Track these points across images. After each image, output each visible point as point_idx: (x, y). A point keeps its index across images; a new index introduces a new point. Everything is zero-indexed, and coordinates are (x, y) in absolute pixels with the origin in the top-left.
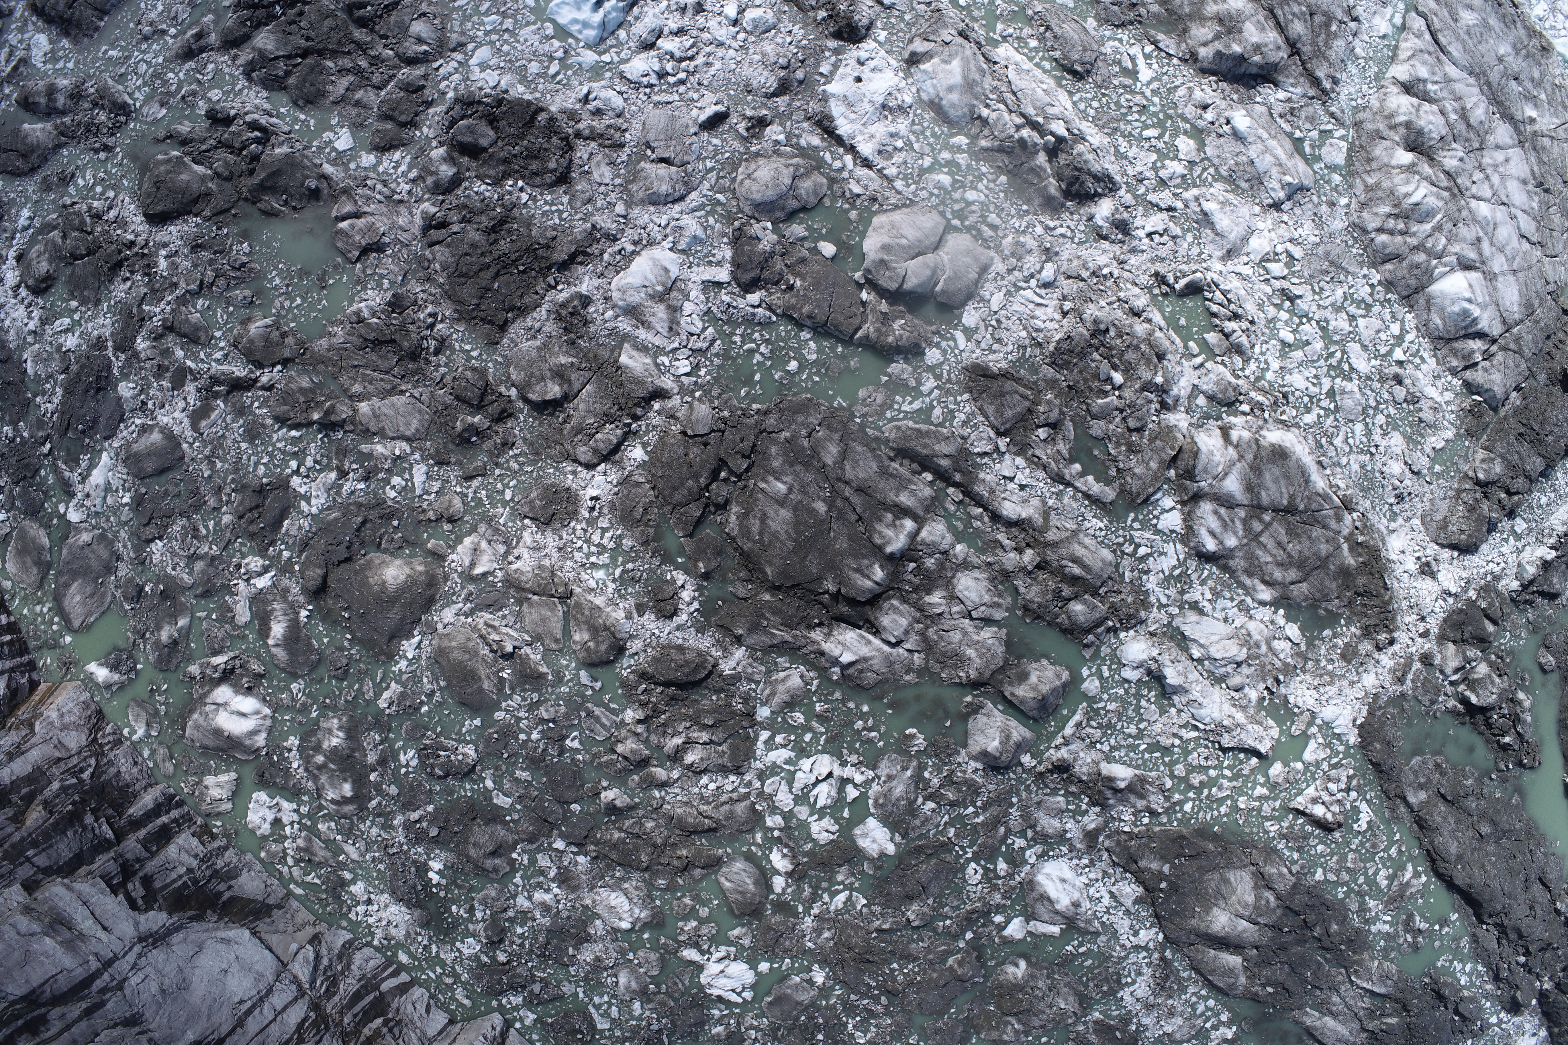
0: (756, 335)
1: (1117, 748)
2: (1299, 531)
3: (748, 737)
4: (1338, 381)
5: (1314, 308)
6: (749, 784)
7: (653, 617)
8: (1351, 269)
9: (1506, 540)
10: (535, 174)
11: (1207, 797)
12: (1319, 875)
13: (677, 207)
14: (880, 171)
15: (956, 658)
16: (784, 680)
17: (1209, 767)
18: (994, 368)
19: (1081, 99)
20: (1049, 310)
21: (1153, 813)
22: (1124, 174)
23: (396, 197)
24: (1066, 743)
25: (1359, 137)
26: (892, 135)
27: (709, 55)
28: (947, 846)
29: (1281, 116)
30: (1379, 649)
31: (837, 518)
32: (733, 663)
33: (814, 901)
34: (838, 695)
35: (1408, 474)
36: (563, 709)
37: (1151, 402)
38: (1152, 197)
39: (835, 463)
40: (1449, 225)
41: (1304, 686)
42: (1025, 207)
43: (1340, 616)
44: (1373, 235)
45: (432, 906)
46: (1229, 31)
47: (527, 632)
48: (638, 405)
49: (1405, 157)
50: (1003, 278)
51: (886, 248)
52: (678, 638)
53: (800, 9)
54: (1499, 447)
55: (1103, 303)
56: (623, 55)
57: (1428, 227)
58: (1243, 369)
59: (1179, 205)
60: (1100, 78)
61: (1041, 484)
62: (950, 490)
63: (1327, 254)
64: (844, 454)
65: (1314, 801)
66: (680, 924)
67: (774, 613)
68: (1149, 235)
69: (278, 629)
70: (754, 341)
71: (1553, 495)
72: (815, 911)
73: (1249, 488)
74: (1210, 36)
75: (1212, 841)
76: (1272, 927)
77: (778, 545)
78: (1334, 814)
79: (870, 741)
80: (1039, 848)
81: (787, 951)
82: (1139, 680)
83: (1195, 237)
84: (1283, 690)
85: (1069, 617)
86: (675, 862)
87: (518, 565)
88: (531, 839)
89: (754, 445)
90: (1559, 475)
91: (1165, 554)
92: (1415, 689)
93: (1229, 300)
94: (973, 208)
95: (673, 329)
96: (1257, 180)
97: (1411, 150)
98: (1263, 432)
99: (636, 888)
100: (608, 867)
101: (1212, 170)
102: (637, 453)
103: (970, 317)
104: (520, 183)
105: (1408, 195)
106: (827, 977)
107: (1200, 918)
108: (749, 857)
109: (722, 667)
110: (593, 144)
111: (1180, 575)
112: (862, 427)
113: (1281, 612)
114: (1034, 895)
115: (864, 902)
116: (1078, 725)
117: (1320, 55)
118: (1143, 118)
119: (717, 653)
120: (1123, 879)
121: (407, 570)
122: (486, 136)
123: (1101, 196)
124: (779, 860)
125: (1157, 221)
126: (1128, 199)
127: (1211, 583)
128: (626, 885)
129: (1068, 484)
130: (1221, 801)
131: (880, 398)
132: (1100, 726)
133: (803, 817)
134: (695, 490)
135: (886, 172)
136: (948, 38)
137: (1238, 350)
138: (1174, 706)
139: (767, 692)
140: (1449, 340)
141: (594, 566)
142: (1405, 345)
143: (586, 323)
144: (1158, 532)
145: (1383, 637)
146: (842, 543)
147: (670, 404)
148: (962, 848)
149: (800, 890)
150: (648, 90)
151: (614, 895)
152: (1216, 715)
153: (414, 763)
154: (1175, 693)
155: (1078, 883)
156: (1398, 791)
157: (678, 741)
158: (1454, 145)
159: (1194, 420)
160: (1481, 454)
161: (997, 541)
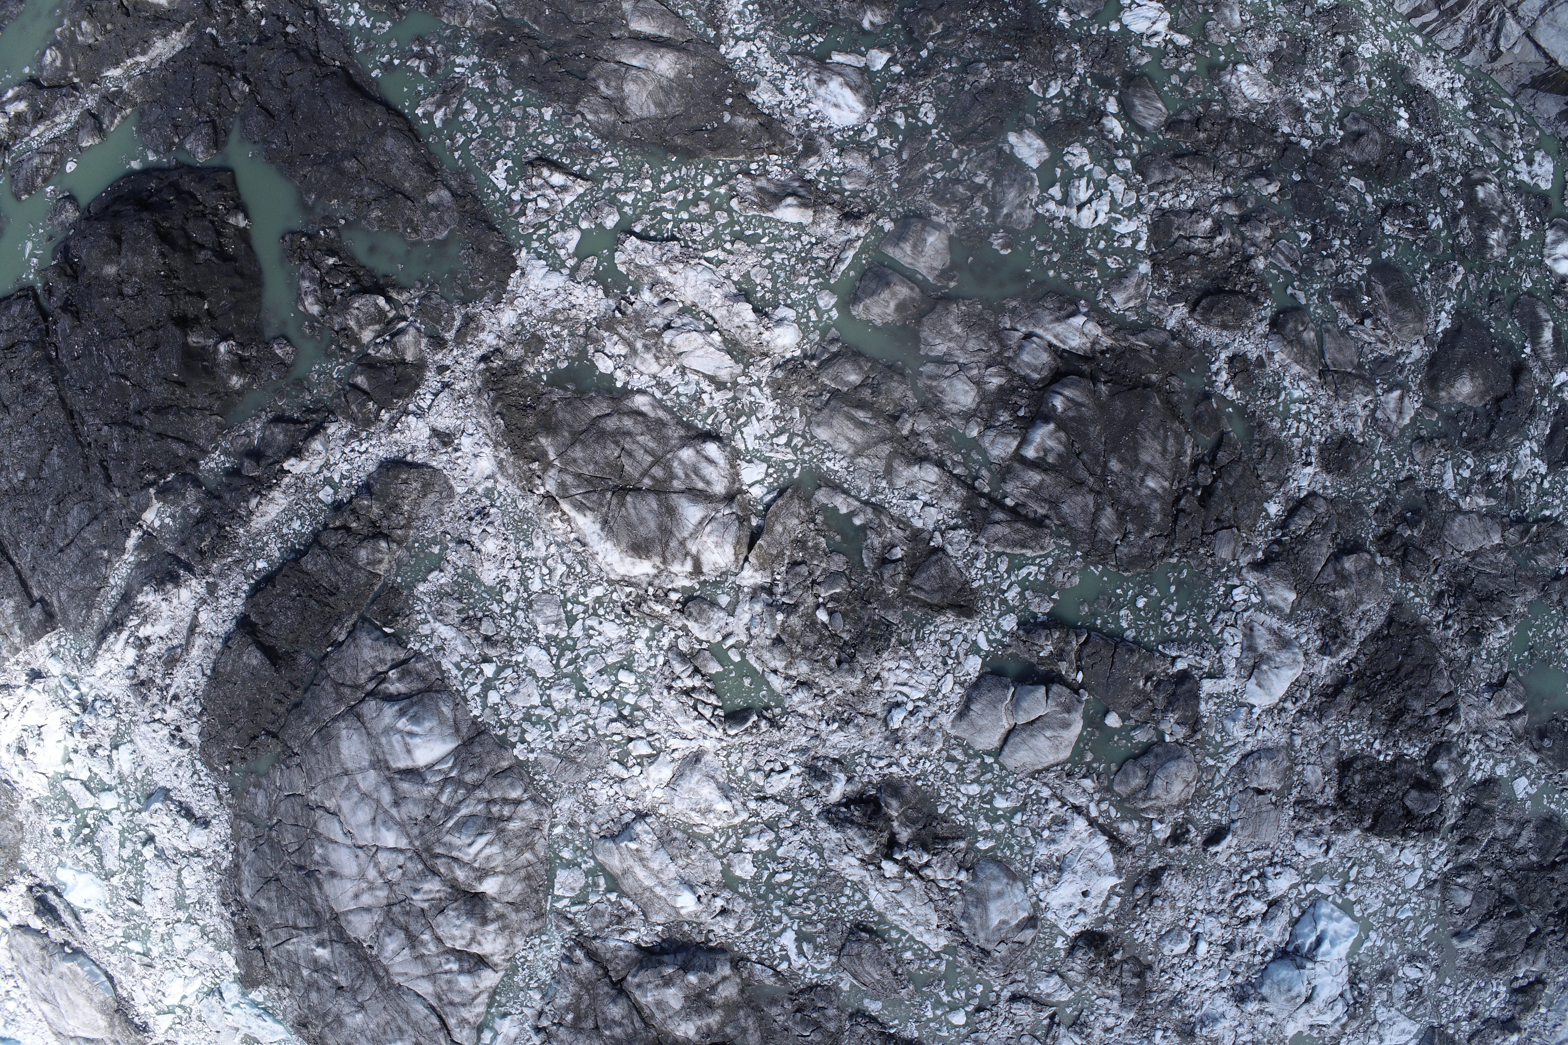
0: (1175, 629)
1: (791, 238)
2: (608, 470)
3: (1156, 244)
4: (563, 635)
5: (594, 711)
6: (1151, 199)
7: (1249, 355)
8: (550, 757)
9: (343, 477)
10: (1369, 768)
11: (688, 190)
12: (548, 113)
13: (1249, 747)
14: (1064, 804)
15: (971, 323)
16: (1129, 299)
17: (687, 221)
18: (951, 616)
19: (859, 903)
20: (892, 680)
21: (747, 173)
22: (813, 831)
23: (1478, 736)
24: (850, 242)
25: (539, 902)
26: (1054, 841)
27: (1223, 901)
28: (958, 140)
29: (633, 913)
30: (498, 350)
31: (1099, 454)
32: (1177, 313)
33: (1077, 89)
34: (1079, 285)
35: (475, 540)
36: (1317, 267)
37: (784, 594)
38: (783, 809)
39: (1104, 509)
40: (435, 816)
41: (586, 308)
42: (919, 783)
43: (547, 384)
44: (525, 796)
45: (1402, 88)
46: (699, 996)
47: (1352, 338)
48: (1279, 554)
49: (490, 886)
50: (941, 708)
51: (1066, 725)
52: (1226, 337)
53: (1137, 959)
54: (362, 577)
55: (839, 692)
56: (1295, 892)
57: (464, 811)
58: (677, 637)
59: (752, 805)
60: (839, 928)
61: (895, 501)
62: (986, 490)
63: (578, 771)
64: (1095, 517)
65: (564, 189)
66: (1194, 69)
67: (1146, 362)
68: (786, 769)
69: (1547, 335)
70: (1177, 624)
71: (285, 531)
72: (1076, 79)
73: (671, 511)
74: (720, 987)
75: (676, 146)
76: (598, 60)
77: (1152, 427)
78: (539, 176)
79: (1044, 242)
80: (865, 138)
81: (1097, 42)
82: (776, 307)
83: (734, 772)
84: (612, 303)
85: (861, 368)
86: (1208, 126)
87: (1365, 400)
88: (1329, 148)
89: (1175, 522)
90: (277, 554)
91: (756, 437)
92: (450, 311)
93: (696, 709)
94: (973, 776)
95: (1249, 630)
96: (664, 841)
97: (476, 894)
98: (655, 571)
99: (1237, 102)
100: (1262, 123)
101: (715, 845)
102: (1273, 509)
103: (973, 665)
104: (1381, 758)
105: (490, 843)
106: (1055, 16)
107: (687, 67)
108: (1142, 131)
109: (1186, 310)
110: (1321, 802)
111: (739, 417)
112: (1074, 548)
113: (619, 384)
114: (864, 92)
115: (1031, 87)
116: (839, 260)
117: (587, 986)
118: (791, 892)
119: (1190, 322)
120: (772, 107)
121: (1453, 392)
122: (1412, 800)
123: (839, 804)
124: (1116, 128)
125: (778, 784)
126: (808, 804)
127: (703, 410)
128: (1246, 105)
129: (866, 503)
130: (671, 187)
131: (1059, 576)
132: (814, 260)
133: (1098, 169)
134: (1226, 476)
135: (1059, 804)
136: (1002, 947)
137: (683, 657)
138: (734, 282)
139: (1143, 287)
140: (428, 690)
141: (1302, 401)
142: (481, 680)
143: (1322, 629)
144: (766, 460)
145: (497, 363)
146: (1094, 430)
147: (1249, 558)
148: (943, 139)
149: (1092, 99)
150: (1276, 859)
151: (1255, 96)
152: (691, 274)
153: (1431, 217)
154: (735, 295)
155: (821, 103)
156: (462, 202)
157: (1219, 239)
158: (426, 905)
159: (731, 579)
160: (381, 569)
161: (937, 442)
